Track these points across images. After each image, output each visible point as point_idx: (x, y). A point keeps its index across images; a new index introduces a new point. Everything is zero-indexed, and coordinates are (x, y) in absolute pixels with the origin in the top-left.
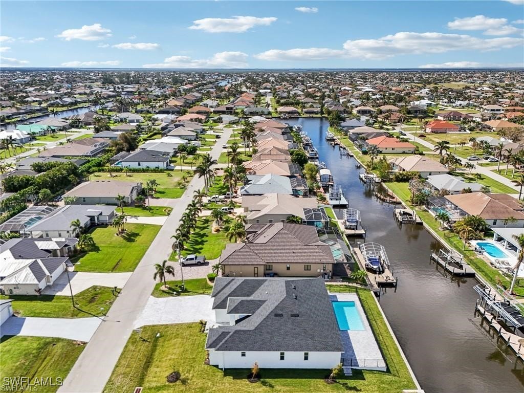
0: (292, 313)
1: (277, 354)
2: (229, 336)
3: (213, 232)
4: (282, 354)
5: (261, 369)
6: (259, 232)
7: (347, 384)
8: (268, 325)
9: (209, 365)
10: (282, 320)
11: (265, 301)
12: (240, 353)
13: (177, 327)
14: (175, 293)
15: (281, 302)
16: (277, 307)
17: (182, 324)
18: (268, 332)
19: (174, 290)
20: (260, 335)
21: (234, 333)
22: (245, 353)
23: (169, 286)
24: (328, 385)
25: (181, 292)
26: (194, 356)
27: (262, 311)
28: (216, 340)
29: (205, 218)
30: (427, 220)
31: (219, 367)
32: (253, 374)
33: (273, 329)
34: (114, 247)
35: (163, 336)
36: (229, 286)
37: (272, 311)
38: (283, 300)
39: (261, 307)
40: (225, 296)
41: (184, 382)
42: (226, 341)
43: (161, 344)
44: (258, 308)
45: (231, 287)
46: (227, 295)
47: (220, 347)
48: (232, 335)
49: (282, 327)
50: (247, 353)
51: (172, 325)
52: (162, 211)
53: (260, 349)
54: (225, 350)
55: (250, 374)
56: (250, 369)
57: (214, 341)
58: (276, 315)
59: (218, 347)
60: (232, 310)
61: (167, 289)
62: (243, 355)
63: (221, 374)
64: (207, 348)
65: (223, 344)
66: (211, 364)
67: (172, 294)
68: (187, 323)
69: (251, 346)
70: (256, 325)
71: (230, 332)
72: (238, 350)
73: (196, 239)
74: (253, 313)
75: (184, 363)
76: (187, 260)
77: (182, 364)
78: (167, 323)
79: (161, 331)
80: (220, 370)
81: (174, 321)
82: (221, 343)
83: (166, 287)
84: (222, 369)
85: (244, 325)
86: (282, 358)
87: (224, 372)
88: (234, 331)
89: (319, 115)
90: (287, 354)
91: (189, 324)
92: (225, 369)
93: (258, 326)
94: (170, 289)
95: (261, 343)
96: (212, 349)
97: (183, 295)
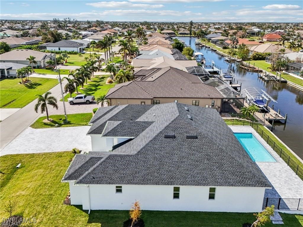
0: (188, 135)
1: (169, 189)
2: (99, 162)
3: (107, 83)
4: (177, 189)
5: (143, 212)
6: (147, 76)
8: (155, 149)
9: (70, 204)
10: (174, 143)
11: (152, 122)
12: (113, 187)
13: (44, 156)
14: (57, 125)
15: (173, 121)
16: (167, 127)
17: (50, 154)
18: (155, 158)
19: (56, 123)
20: (144, 162)
21: (107, 159)
22: (121, 187)
23: (52, 119)
25: (63, 124)
26: (52, 192)
27: (147, 133)
28: (80, 168)
29: (102, 76)
30: (290, 79)
31: (84, 209)
32: (132, 220)
33: (162, 153)
34: (13, 91)
35: (24, 167)
36: (111, 112)
37: (161, 132)
38: (175, 120)
39: (147, 129)
40: (104, 121)
42: (95, 169)
43: (17, 176)
44: (143, 130)
45: (112, 113)
46: (107, 120)
47: (83, 178)
48: (104, 161)
49: (176, 152)
50: (125, 187)
51: (39, 154)
52: (68, 72)
53: (144, 181)
54: (90, 183)
55: (127, 219)
56: (127, 212)
57: (77, 170)
58: (167, 137)
59: (81, 178)
60: (109, 132)
61: (49, 122)
62: (119, 190)
63: (85, 218)
64: (65, 179)
65: (89, 173)
66: (72, 203)
67: (52, 126)
68: (58, 153)
69: (131, 177)
70: (139, 149)
71: (102, 158)
72: (110, 183)
73: (91, 88)
74: (137, 136)
75: (35, 201)
76: (76, 98)
77: (32, 204)
78: (34, 153)
79: (23, 161)
80: (84, 213)
81: (44, 150)
82: (87, 173)
83: (48, 120)
84: (86, 211)
85: (124, 150)
86: (176, 196)
87: (90, 215)
88: (107, 156)
89: (189, 35)
90: (184, 190)
91: (60, 153)
92: (91, 210)
93: (142, 149)
94: (53, 121)
95: (146, 172)
96: (72, 181)
97: (64, 127)
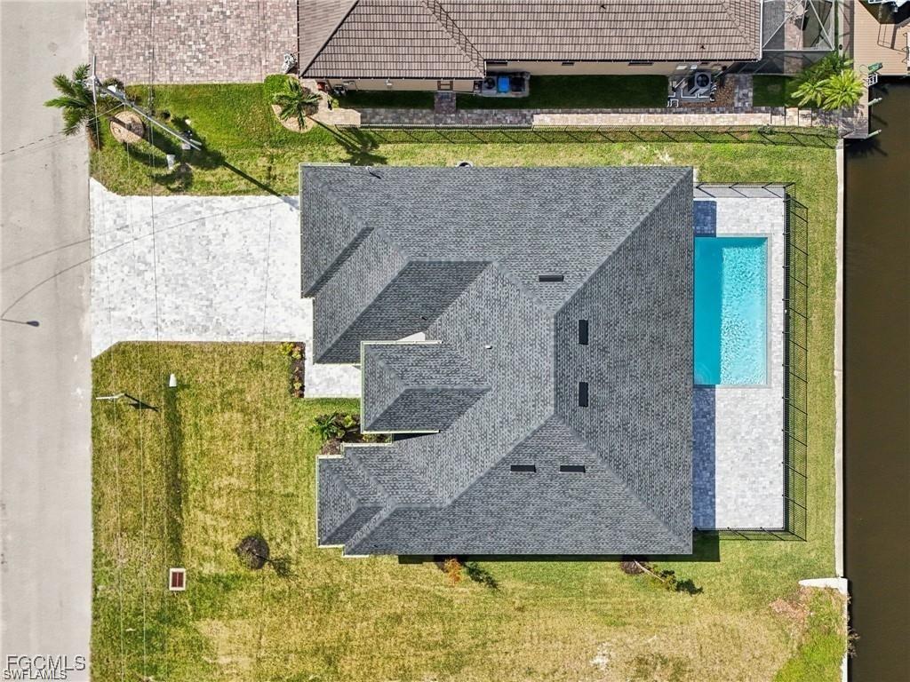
2: (377, 518)
7: (672, 573)
8: (490, 495)
11: (483, 392)
13: (217, 358)
16: (519, 448)
18: (488, 512)
24: (626, 576)
35: (188, 387)
37: (503, 459)
39: (470, 411)
41: (282, 568)
42: (373, 532)
49: (532, 500)
53: (468, 549)
57: (339, 529)
58: (516, 469)
59: (352, 542)
74: (446, 427)
79: (175, 368)
82: (359, 534)
93: (461, 496)
95: (470, 536)
